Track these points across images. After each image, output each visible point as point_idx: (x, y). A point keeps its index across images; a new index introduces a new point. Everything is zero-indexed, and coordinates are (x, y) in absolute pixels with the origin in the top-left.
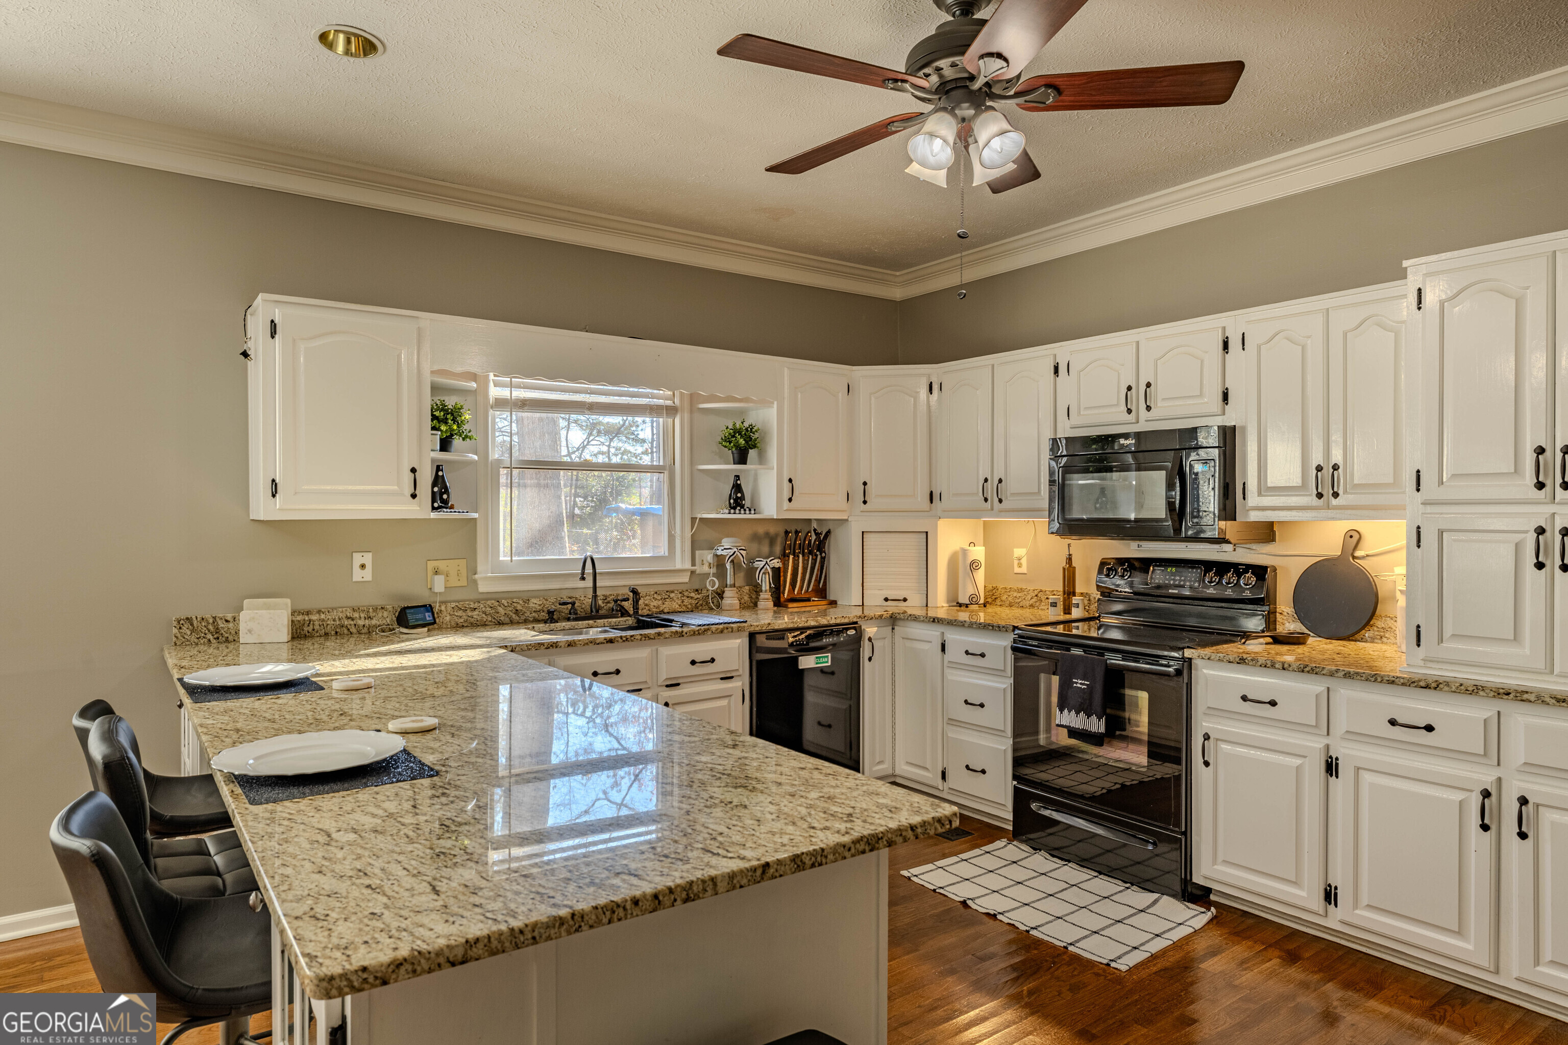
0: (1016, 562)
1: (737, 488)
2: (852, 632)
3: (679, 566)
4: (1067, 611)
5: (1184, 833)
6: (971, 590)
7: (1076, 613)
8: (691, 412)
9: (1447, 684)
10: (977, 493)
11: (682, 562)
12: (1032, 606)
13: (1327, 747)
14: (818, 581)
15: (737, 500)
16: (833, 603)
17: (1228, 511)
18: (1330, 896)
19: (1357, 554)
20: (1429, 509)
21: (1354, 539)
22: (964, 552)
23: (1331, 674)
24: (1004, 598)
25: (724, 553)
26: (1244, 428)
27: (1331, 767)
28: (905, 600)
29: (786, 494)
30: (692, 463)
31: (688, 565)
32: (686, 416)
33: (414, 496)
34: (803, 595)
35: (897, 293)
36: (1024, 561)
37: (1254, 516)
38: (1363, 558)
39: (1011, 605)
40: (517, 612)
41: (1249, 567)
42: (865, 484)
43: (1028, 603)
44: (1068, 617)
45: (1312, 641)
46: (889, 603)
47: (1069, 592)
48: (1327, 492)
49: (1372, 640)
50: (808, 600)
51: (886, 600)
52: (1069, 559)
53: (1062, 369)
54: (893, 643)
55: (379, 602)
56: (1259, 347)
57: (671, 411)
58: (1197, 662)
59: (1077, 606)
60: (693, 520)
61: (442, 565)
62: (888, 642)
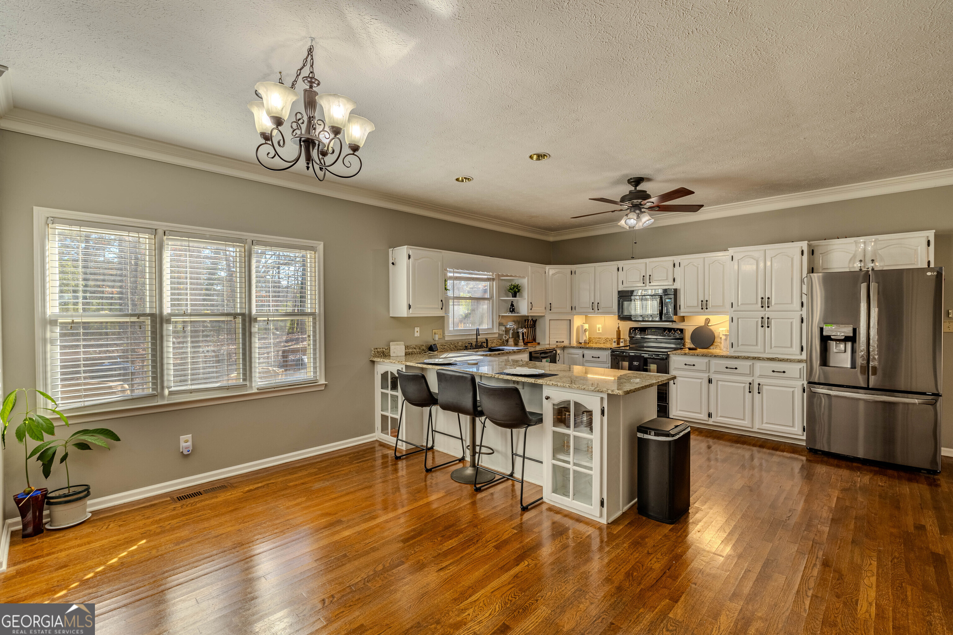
0: (597, 329)
1: (512, 305)
2: (554, 352)
3: (495, 332)
4: (618, 344)
5: (668, 404)
6: (585, 338)
7: (622, 344)
8: (498, 280)
9: (741, 357)
10: (589, 307)
11: (496, 330)
12: (604, 343)
13: (709, 376)
14: (534, 337)
15: (512, 309)
16: (539, 344)
17: (675, 313)
18: (710, 415)
19: (709, 325)
20: (735, 313)
21: (708, 321)
22: (582, 326)
23: (711, 356)
24: (594, 341)
25: (510, 327)
26: (680, 290)
27: (710, 381)
28: (563, 342)
29: (530, 308)
30: (499, 297)
31: (498, 331)
32: (497, 281)
33: (442, 309)
34: (530, 341)
35: (551, 239)
36: (601, 329)
37: (682, 315)
38: (710, 326)
39: (596, 343)
40: (456, 346)
41: (678, 329)
42: (550, 304)
43: (602, 342)
44: (618, 346)
45: (698, 349)
46: (558, 343)
47: (619, 338)
48: (704, 307)
49: (713, 349)
50: (532, 342)
51: (557, 342)
52: (619, 328)
53: (620, 269)
54: (564, 356)
55: (422, 344)
56: (684, 266)
57: (493, 279)
58: (671, 356)
59: (622, 342)
60: (499, 316)
61: (436, 331)
62: (562, 354)
